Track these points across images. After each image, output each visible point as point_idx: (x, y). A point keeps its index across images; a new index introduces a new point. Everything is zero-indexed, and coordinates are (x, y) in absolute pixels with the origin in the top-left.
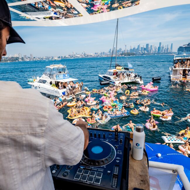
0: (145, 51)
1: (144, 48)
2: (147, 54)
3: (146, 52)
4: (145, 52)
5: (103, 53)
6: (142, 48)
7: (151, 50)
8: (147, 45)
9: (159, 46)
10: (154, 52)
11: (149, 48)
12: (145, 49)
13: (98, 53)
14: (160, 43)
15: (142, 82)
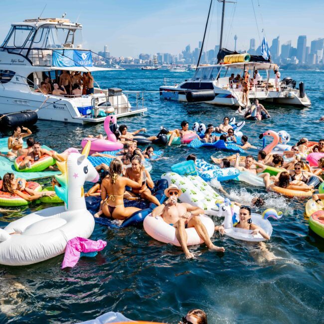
0: (295, 58)
1: (293, 50)
2: (301, 67)
3: (297, 62)
4: (293, 60)
6: (283, 46)
7: (311, 56)
8: (302, 40)
10: (321, 61)
11: (307, 48)
12: (294, 52)
15: (306, 101)
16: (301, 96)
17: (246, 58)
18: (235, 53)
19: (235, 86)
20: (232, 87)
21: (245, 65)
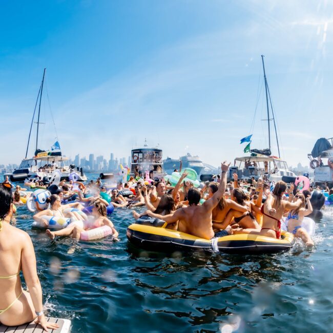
0: (89, 167)
1: (87, 161)
5: (14, 165)
6: (81, 160)
7: (97, 165)
8: (91, 156)
9: (110, 159)
11: (95, 161)
12: (87, 163)
13: (3, 166)
14: (112, 155)
15: (85, 178)
16: (82, 175)
17: (49, 154)
18: (44, 151)
19: (41, 170)
20: (40, 171)
21: (48, 158)
